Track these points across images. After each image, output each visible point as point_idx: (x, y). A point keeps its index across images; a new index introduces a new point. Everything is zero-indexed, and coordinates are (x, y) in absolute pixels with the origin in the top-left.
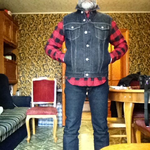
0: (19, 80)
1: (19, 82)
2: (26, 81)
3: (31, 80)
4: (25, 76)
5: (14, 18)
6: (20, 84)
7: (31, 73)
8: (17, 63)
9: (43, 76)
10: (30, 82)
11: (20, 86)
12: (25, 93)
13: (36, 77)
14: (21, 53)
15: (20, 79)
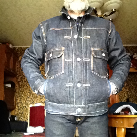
0: (16, 106)
1: (17, 107)
2: (23, 107)
3: (28, 106)
4: (23, 102)
5: (15, 50)
6: (18, 110)
7: (28, 100)
8: (16, 90)
9: (39, 102)
10: (27, 108)
11: (17, 112)
12: (22, 119)
13: (33, 103)
14: (20, 81)
15: (18, 105)
